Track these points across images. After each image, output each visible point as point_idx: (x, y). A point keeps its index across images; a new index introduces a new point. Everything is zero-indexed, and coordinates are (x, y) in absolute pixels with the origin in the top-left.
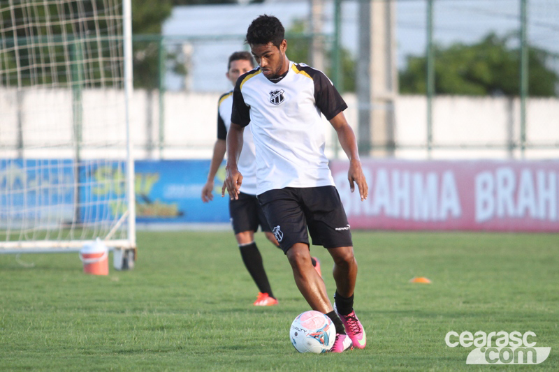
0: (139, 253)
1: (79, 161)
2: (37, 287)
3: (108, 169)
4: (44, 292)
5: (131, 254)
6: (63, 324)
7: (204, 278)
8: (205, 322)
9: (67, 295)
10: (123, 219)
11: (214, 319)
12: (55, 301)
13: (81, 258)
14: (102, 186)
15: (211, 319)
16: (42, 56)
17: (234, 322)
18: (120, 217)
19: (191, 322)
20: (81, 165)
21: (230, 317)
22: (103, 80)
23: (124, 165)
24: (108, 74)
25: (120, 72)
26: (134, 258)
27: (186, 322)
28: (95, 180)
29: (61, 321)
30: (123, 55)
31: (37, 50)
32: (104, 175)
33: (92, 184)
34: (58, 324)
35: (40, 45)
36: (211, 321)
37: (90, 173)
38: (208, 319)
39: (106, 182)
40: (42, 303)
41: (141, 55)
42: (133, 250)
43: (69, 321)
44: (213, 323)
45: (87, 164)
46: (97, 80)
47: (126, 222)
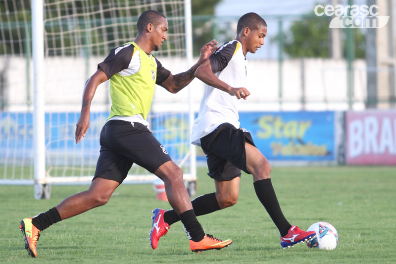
0: (199, 184)
1: (152, 113)
2: (121, 211)
3: (174, 120)
4: (126, 215)
5: (193, 185)
6: (141, 240)
7: (249, 203)
8: (250, 237)
9: (144, 217)
10: (186, 158)
11: (257, 235)
12: (134, 222)
13: (155, 188)
14: (170, 133)
15: (255, 235)
16: (124, 32)
17: (273, 237)
18: (184, 156)
19: (240, 238)
20: (153, 116)
21: (269, 233)
22: (169, 51)
23: (186, 116)
24: (173, 46)
25: (183, 45)
26: (195, 188)
27: (236, 237)
28: (164, 128)
29: (139, 238)
30: (184, 31)
31: (119, 29)
32: (171, 124)
33: (162, 131)
34: (137, 240)
35: (122, 24)
36: (254, 237)
37: (160, 123)
38: (252, 235)
39: (173, 129)
40: (125, 223)
41: (199, 31)
42: (195, 182)
43: (145, 237)
44: (256, 238)
45: (157, 116)
46: (165, 51)
47: (189, 160)
